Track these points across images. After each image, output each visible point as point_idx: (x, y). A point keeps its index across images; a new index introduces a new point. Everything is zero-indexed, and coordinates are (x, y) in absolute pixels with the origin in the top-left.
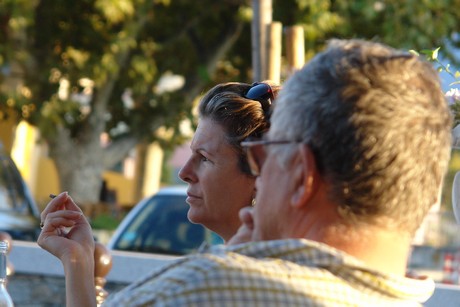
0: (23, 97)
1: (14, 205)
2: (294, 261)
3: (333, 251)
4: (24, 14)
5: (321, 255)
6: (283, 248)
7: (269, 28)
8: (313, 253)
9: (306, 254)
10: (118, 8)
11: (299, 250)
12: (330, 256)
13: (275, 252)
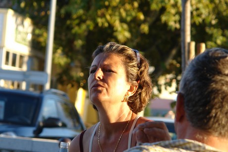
0: (81, 77)
1: (75, 126)
2: (183, 149)
3: (200, 144)
4: (81, 39)
5: (195, 146)
6: (177, 144)
7: (189, 44)
8: (191, 145)
9: (188, 145)
10: (124, 36)
11: (184, 144)
12: (199, 146)
13: (173, 145)
